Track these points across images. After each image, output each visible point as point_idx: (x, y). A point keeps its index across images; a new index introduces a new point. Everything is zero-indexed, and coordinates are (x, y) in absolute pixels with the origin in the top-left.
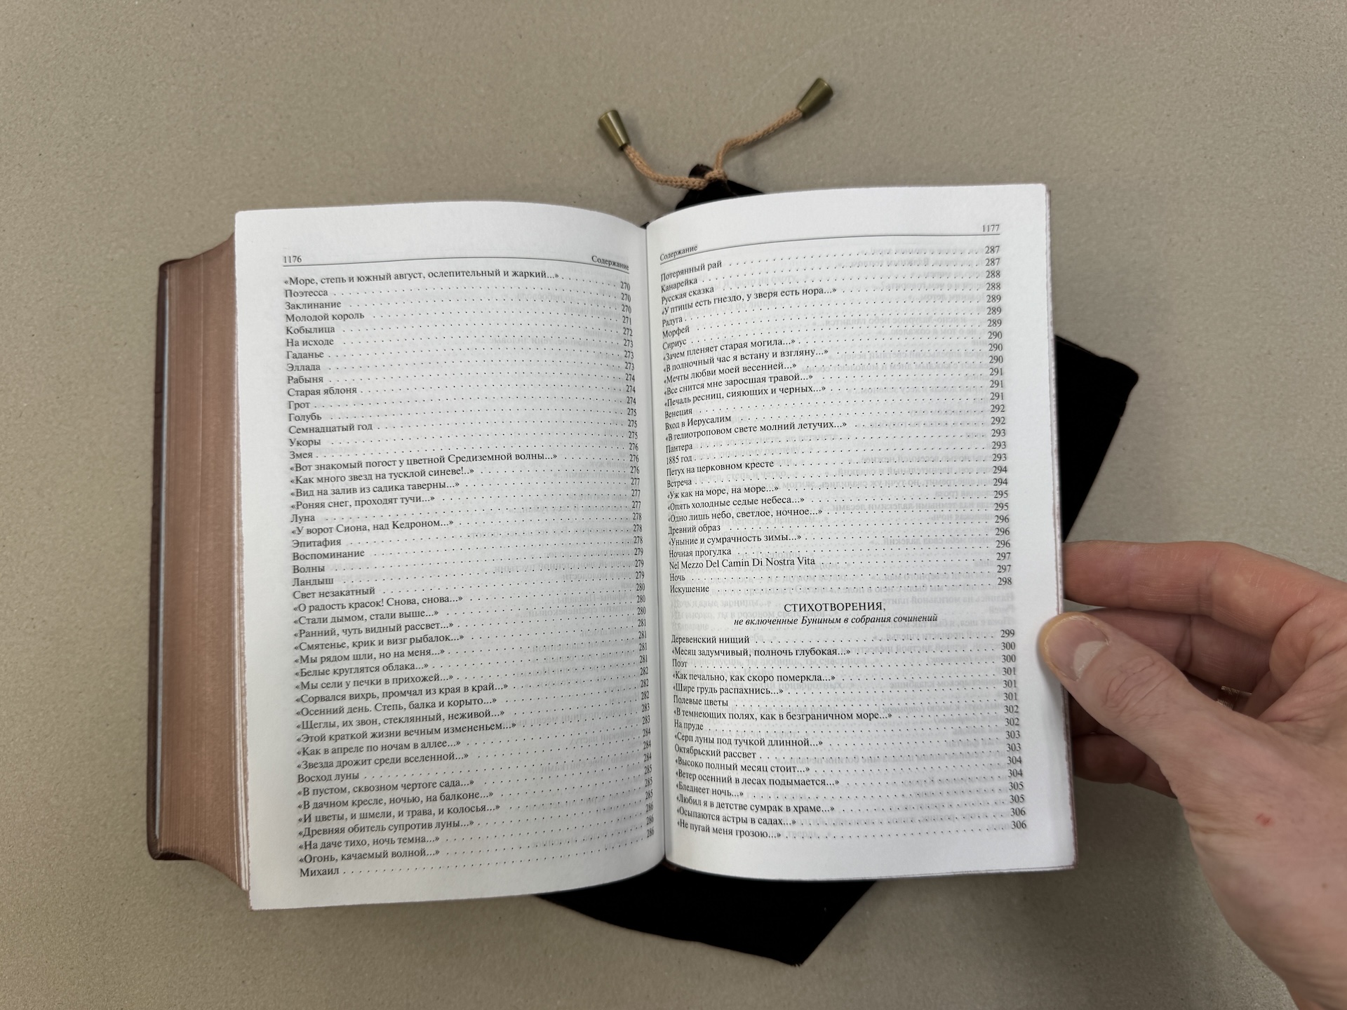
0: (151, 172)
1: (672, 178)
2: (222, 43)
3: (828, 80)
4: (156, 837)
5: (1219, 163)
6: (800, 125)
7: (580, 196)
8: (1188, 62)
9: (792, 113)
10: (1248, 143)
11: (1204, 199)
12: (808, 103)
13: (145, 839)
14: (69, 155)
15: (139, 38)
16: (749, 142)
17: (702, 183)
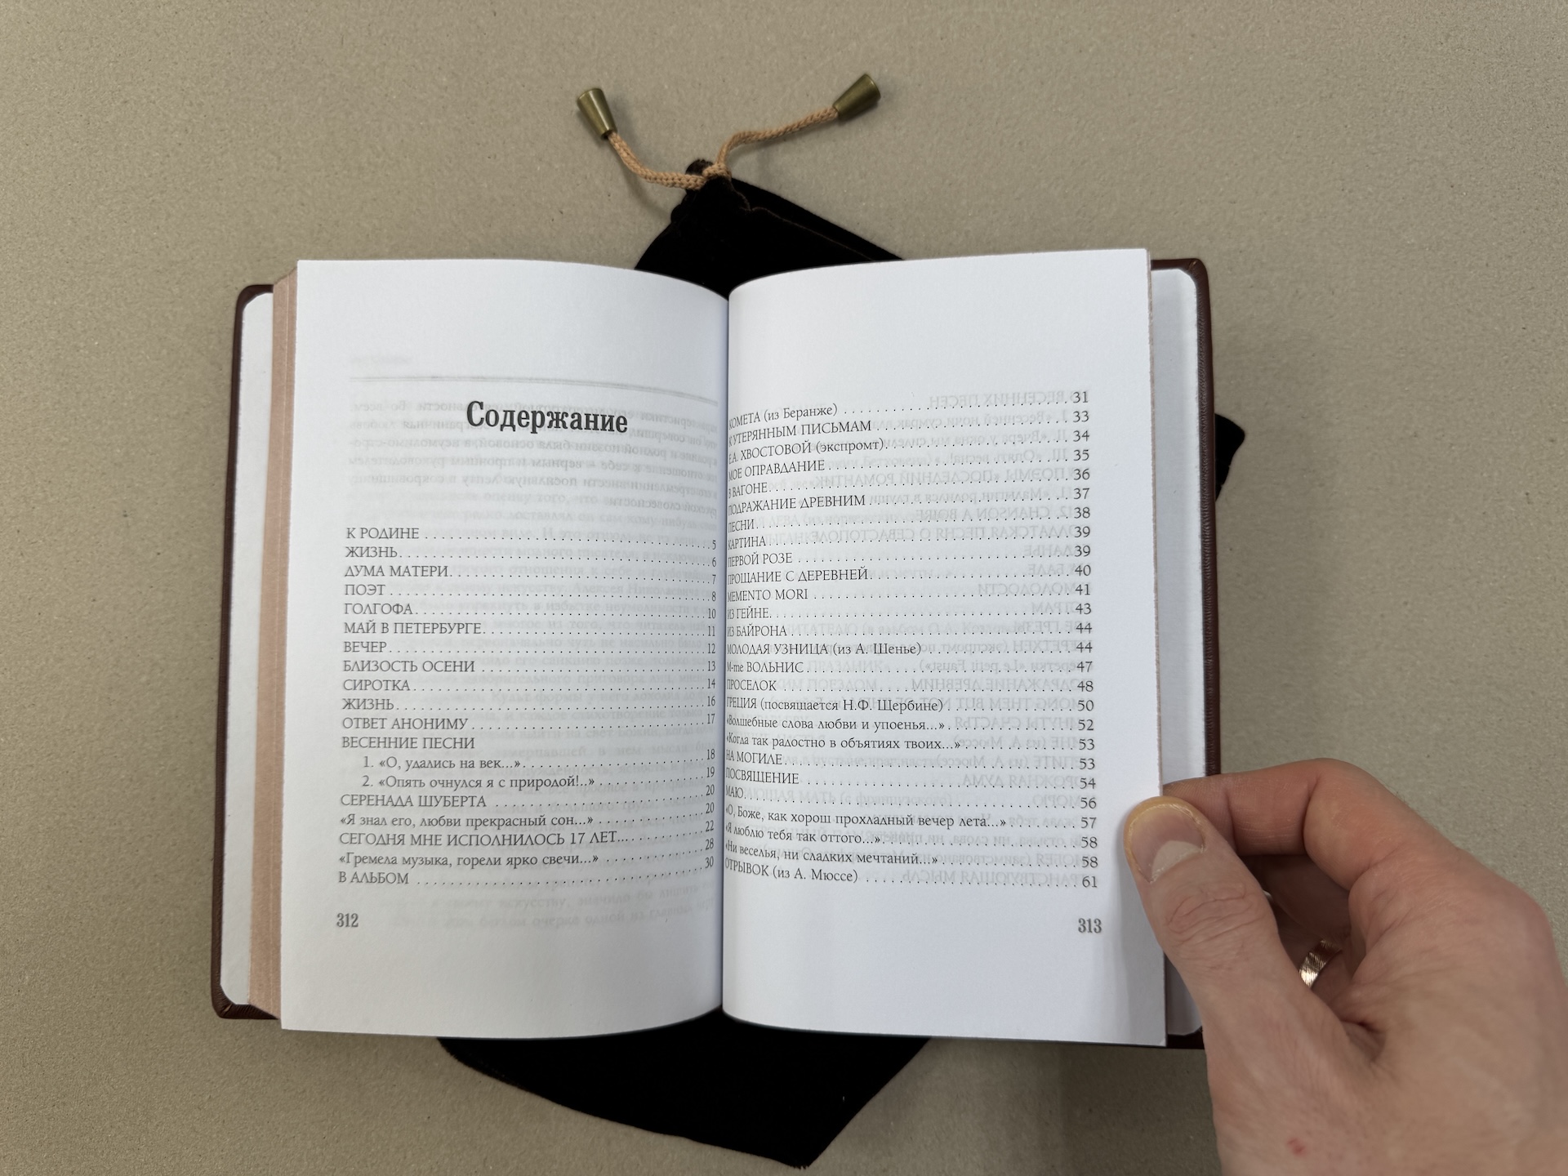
3: (876, 78)
6: (837, 131)
7: (562, 213)
10: (1396, 173)
12: (846, 104)
16: (766, 137)
17: (699, 181)
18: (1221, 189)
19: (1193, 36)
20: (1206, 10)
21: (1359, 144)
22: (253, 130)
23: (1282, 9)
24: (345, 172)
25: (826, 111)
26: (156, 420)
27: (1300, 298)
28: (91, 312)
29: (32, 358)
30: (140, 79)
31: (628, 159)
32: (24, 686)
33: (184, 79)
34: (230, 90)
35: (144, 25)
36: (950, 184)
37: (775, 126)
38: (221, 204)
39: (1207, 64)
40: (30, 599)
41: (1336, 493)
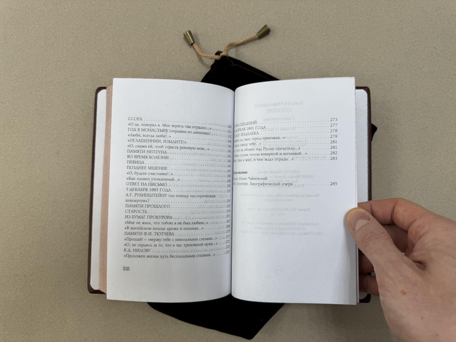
0: (28, 56)
2: (55, 10)
3: (269, 26)
5: (411, 58)
6: (258, 41)
7: (179, 66)
8: (400, 22)
10: (421, 51)
11: (404, 71)
12: (261, 33)
15: (26, 8)
16: (237, 44)
17: (219, 57)
18: (370, 57)
19: (361, 12)
20: (365, 4)
21: (410, 43)
22: (92, 44)
23: (387, 3)
24: (118, 55)
25: (255, 36)
26: (66, 126)
27: (393, 88)
28: (47, 96)
29: (31, 109)
30: (60, 30)
31: (198, 51)
32: (30, 202)
33: (73, 29)
34: (85, 33)
35: (61, 14)
36: (291, 56)
37: (241, 41)
38: (83, 65)
39: (365, 20)
40: (31, 177)
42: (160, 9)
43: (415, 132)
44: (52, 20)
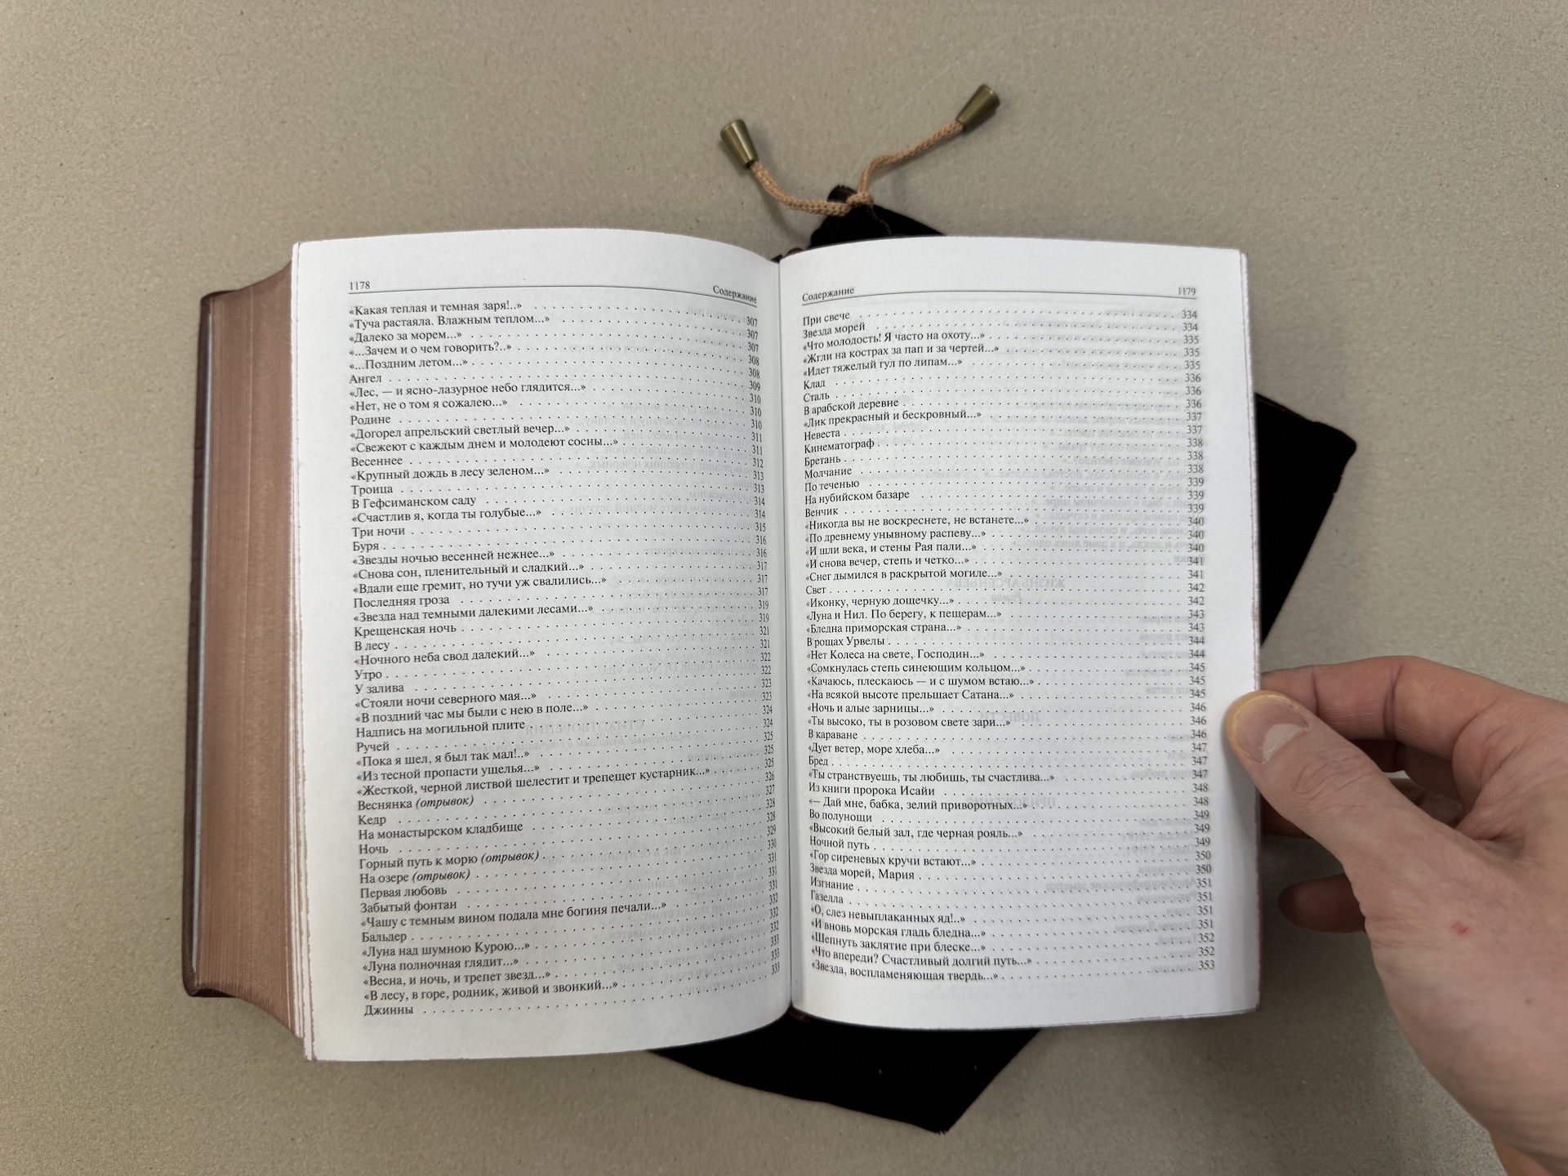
0: (191, 187)
1: (808, 201)
2: (277, 35)
3: (994, 87)
4: (192, 970)
5: (1458, 192)
6: (959, 140)
7: (698, 221)
8: (1423, 71)
9: (951, 127)
10: (1491, 168)
11: (1438, 234)
12: (969, 115)
13: (180, 971)
14: (96, 165)
15: (179, 28)
16: (898, 160)
17: (843, 208)
18: (1324, 187)
19: (1295, 38)
20: (1307, 13)
21: (1455, 140)
22: (404, 146)
23: (1380, 10)
24: (492, 185)
27: (1400, 290)
30: (297, 100)
31: (768, 186)
33: (338, 99)
34: (381, 109)
35: (298, 48)
36: (1065, 186)
37: (909, 149)
38: (376, 218)
39: (1309, 65)
41: (1435, 475)
42: (630, 31)
43: (1475, 435)
44: (270, 69)
